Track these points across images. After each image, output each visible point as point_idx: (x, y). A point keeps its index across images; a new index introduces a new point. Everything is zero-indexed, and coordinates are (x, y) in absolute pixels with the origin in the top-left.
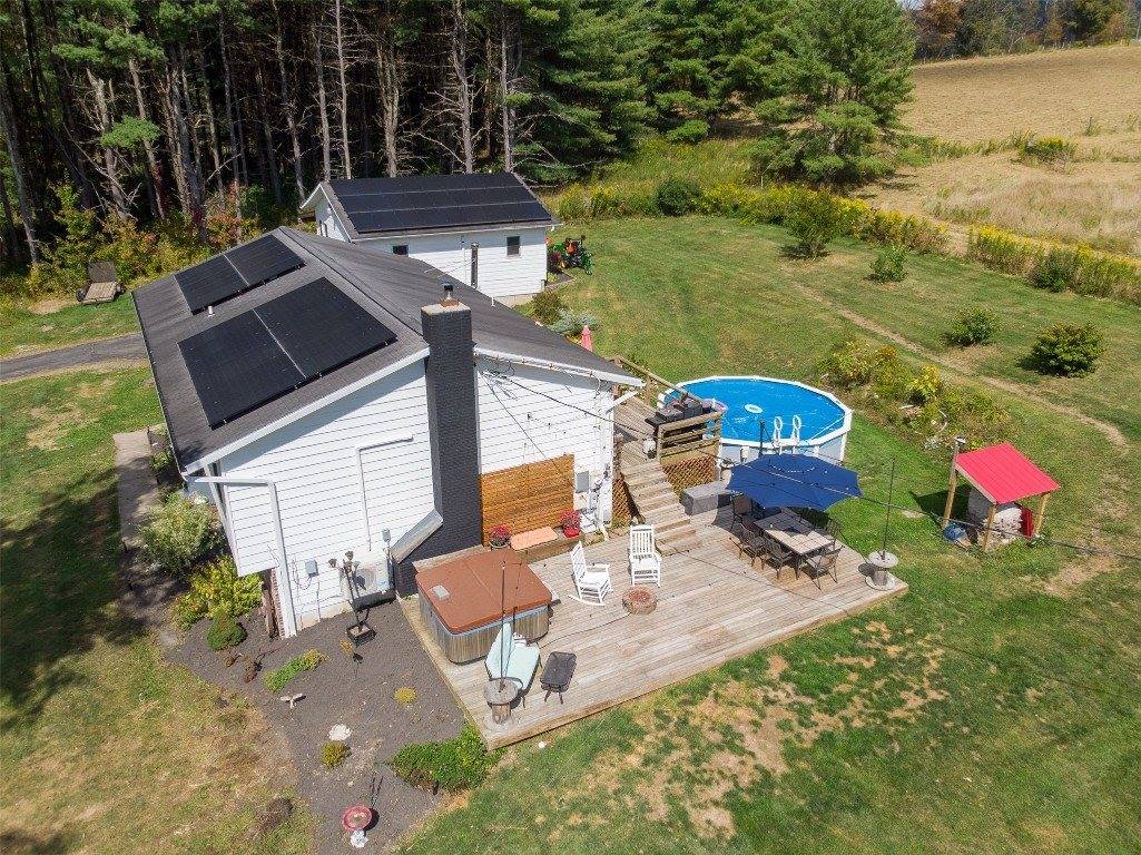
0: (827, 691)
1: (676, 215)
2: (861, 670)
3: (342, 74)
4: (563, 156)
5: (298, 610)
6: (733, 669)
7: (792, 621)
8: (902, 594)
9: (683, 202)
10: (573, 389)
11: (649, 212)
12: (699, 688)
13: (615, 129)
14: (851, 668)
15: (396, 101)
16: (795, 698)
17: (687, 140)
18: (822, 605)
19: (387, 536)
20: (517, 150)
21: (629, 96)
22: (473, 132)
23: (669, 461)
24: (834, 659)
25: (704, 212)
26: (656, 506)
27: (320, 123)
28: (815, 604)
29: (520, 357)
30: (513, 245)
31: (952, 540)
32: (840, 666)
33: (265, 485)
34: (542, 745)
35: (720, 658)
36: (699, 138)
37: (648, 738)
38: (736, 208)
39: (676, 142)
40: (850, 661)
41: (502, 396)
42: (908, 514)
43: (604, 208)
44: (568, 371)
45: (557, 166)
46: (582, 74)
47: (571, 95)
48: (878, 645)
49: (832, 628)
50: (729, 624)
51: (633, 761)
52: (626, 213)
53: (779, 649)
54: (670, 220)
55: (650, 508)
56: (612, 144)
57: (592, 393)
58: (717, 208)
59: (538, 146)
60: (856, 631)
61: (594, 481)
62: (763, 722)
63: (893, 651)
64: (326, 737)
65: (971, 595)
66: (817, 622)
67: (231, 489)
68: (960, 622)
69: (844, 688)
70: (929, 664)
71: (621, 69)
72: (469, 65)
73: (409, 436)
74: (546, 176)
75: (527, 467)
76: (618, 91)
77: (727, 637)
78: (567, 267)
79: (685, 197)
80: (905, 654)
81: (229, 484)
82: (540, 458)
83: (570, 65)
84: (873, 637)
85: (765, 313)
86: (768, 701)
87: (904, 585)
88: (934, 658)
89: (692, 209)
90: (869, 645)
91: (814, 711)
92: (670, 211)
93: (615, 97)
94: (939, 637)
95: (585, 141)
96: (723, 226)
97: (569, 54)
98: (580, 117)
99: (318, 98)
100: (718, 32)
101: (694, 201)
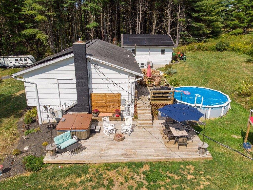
0: (155, 182)
1: (221, 51)
2: (173, 179)
3: (140, 14)
4: (194, 35)
5: (42, 118)
6: (130, 165)
7: (160, 156)
8: (209, 160)
9: (223, 48)
10: (121, 74)
11: (213, 50)
12: (115, 166)
13: (211, 29)
14: (170, 178)
15: (156, 22)
16: (142, 180)
17: (235, 34)
18: (175, 154)
19: (65, 104)
20: (180, 33)
21: (217, 21)
22: (170, 29)
23: (153, 102)
24: (166, 172)
25: (229, 51)
26: (143, 113)
27: (136, 26)
28: (172, 153)
29: (102, 61)
30: (163, 52)
31: (245, 148)
32: (167, 176)
33: (33, 84)
34: (60, 167)
35: (127, 160)
36: (239, 34)
37: (88, 176)
38: (238, 49)
39: (231, 35)
40: (171, 175)
41: (99, 72)
42: (234, 136)
43: (200, 48)
44: (117, 68)
45: (191, 38)
46: (201, 14)
47: (197, 20)
48: (186, 173)
49: (173, 163)
50: (139, 151)
51: (78, 180)
52: (206, 50)
53: (150, 163)
54: (218, 52)
55: (141, 113)
56: (210, 34)
57: (127, 76)
58: (233, 49)
59: (187, 33)
60: (182, 166)
61: (127, 103)
62: (125, 184)
63: (190, 177)
64: (23, 149)
65: (239, 168)
66: (169, 159)
67: (26, 83)
68: (226, 176)
69: (162, 183)
70: (200, 186)
71: (214, 13)
72: (172, 12)
73: (71, 78)
74: (188, 40)
75: (106, 94)
76: (213, 19)
77: (135, 154)
78: (180, 60)
79: (224, 46)
80: (193, 179)
81: (25, 82)
82: (111, 92)
83: (198, 12)
84: (186, 170)
85: (228, 75)
86: (132, 178)
87: (211, 156)
88: (204, 184)
89: (226, 50)
90: (183, 172)
91: (144, 186)
92: (219, 50)
93: (211, 21)
94: (212, 178)
95: (201, 32)
96: (232, 54)
97: (197, 9)
98: (199, 25)
99: (136, 20)
100: (249, 5)
101: (226, 47)
